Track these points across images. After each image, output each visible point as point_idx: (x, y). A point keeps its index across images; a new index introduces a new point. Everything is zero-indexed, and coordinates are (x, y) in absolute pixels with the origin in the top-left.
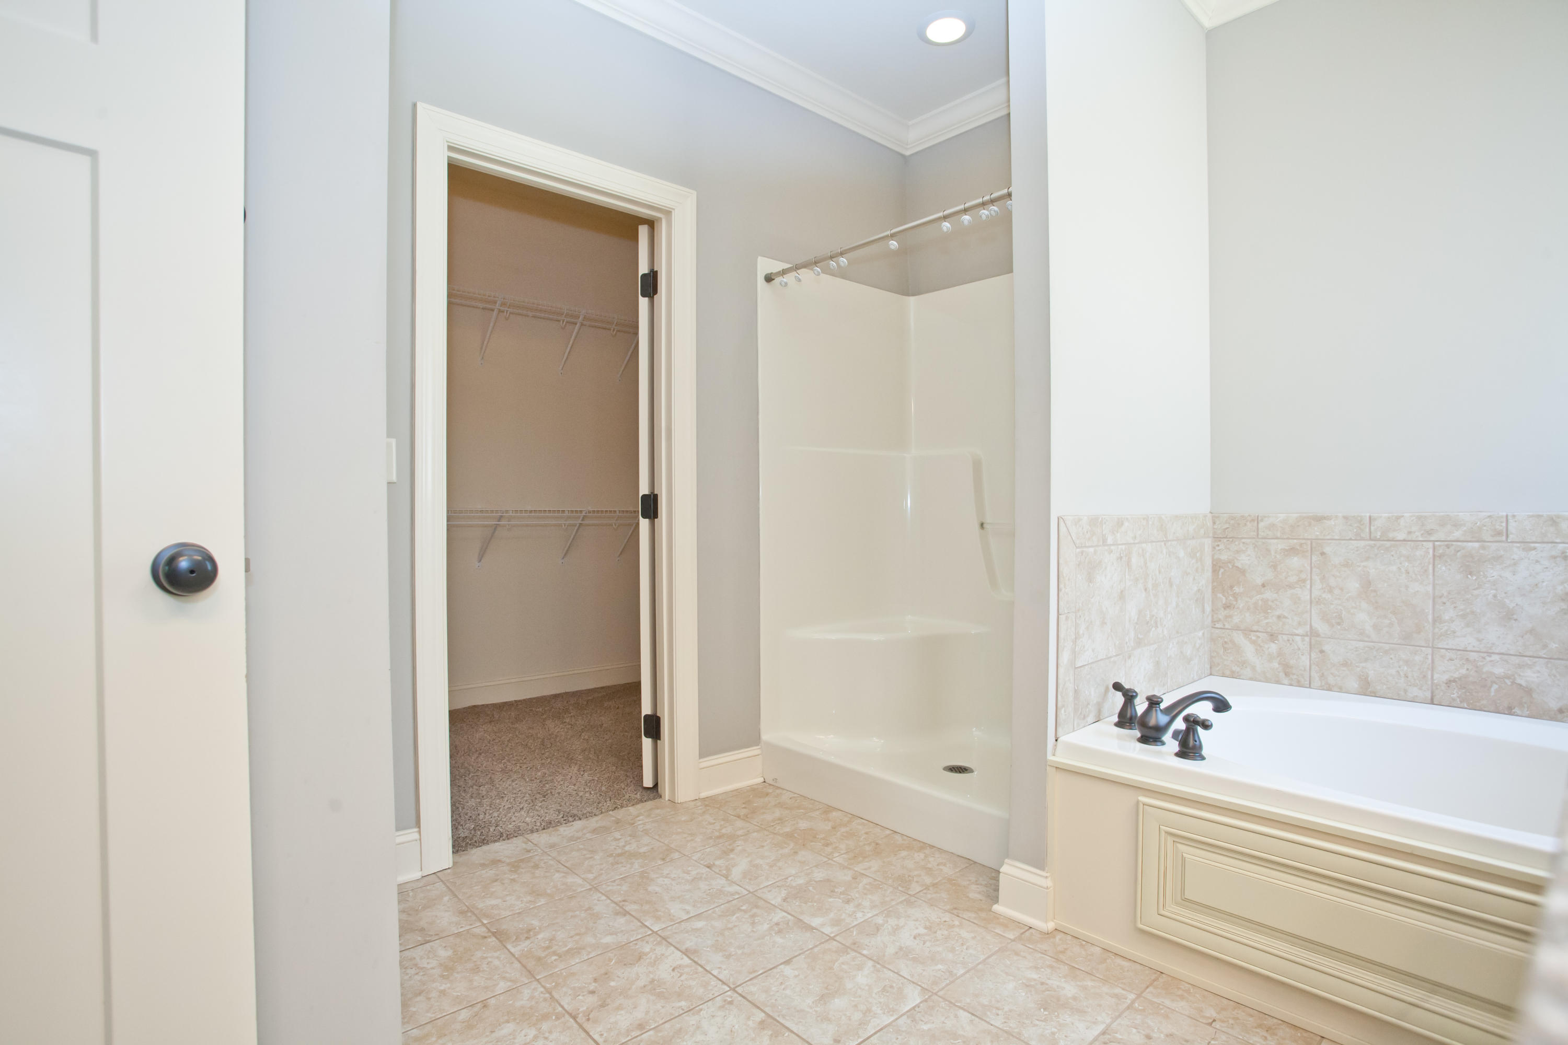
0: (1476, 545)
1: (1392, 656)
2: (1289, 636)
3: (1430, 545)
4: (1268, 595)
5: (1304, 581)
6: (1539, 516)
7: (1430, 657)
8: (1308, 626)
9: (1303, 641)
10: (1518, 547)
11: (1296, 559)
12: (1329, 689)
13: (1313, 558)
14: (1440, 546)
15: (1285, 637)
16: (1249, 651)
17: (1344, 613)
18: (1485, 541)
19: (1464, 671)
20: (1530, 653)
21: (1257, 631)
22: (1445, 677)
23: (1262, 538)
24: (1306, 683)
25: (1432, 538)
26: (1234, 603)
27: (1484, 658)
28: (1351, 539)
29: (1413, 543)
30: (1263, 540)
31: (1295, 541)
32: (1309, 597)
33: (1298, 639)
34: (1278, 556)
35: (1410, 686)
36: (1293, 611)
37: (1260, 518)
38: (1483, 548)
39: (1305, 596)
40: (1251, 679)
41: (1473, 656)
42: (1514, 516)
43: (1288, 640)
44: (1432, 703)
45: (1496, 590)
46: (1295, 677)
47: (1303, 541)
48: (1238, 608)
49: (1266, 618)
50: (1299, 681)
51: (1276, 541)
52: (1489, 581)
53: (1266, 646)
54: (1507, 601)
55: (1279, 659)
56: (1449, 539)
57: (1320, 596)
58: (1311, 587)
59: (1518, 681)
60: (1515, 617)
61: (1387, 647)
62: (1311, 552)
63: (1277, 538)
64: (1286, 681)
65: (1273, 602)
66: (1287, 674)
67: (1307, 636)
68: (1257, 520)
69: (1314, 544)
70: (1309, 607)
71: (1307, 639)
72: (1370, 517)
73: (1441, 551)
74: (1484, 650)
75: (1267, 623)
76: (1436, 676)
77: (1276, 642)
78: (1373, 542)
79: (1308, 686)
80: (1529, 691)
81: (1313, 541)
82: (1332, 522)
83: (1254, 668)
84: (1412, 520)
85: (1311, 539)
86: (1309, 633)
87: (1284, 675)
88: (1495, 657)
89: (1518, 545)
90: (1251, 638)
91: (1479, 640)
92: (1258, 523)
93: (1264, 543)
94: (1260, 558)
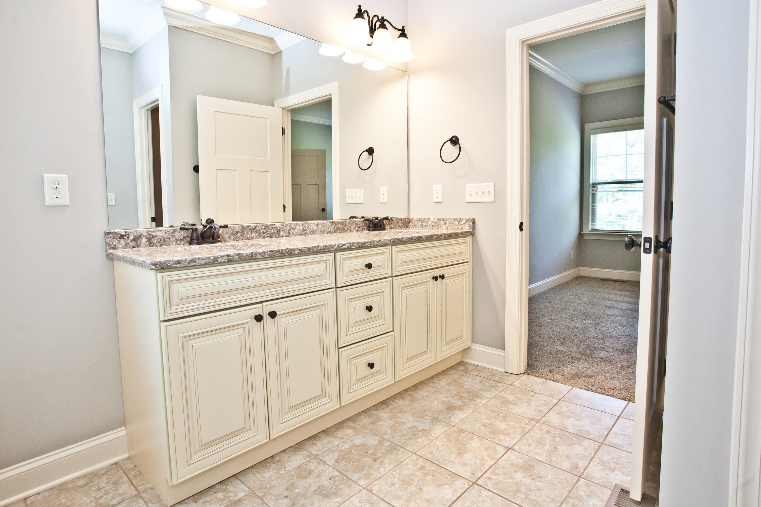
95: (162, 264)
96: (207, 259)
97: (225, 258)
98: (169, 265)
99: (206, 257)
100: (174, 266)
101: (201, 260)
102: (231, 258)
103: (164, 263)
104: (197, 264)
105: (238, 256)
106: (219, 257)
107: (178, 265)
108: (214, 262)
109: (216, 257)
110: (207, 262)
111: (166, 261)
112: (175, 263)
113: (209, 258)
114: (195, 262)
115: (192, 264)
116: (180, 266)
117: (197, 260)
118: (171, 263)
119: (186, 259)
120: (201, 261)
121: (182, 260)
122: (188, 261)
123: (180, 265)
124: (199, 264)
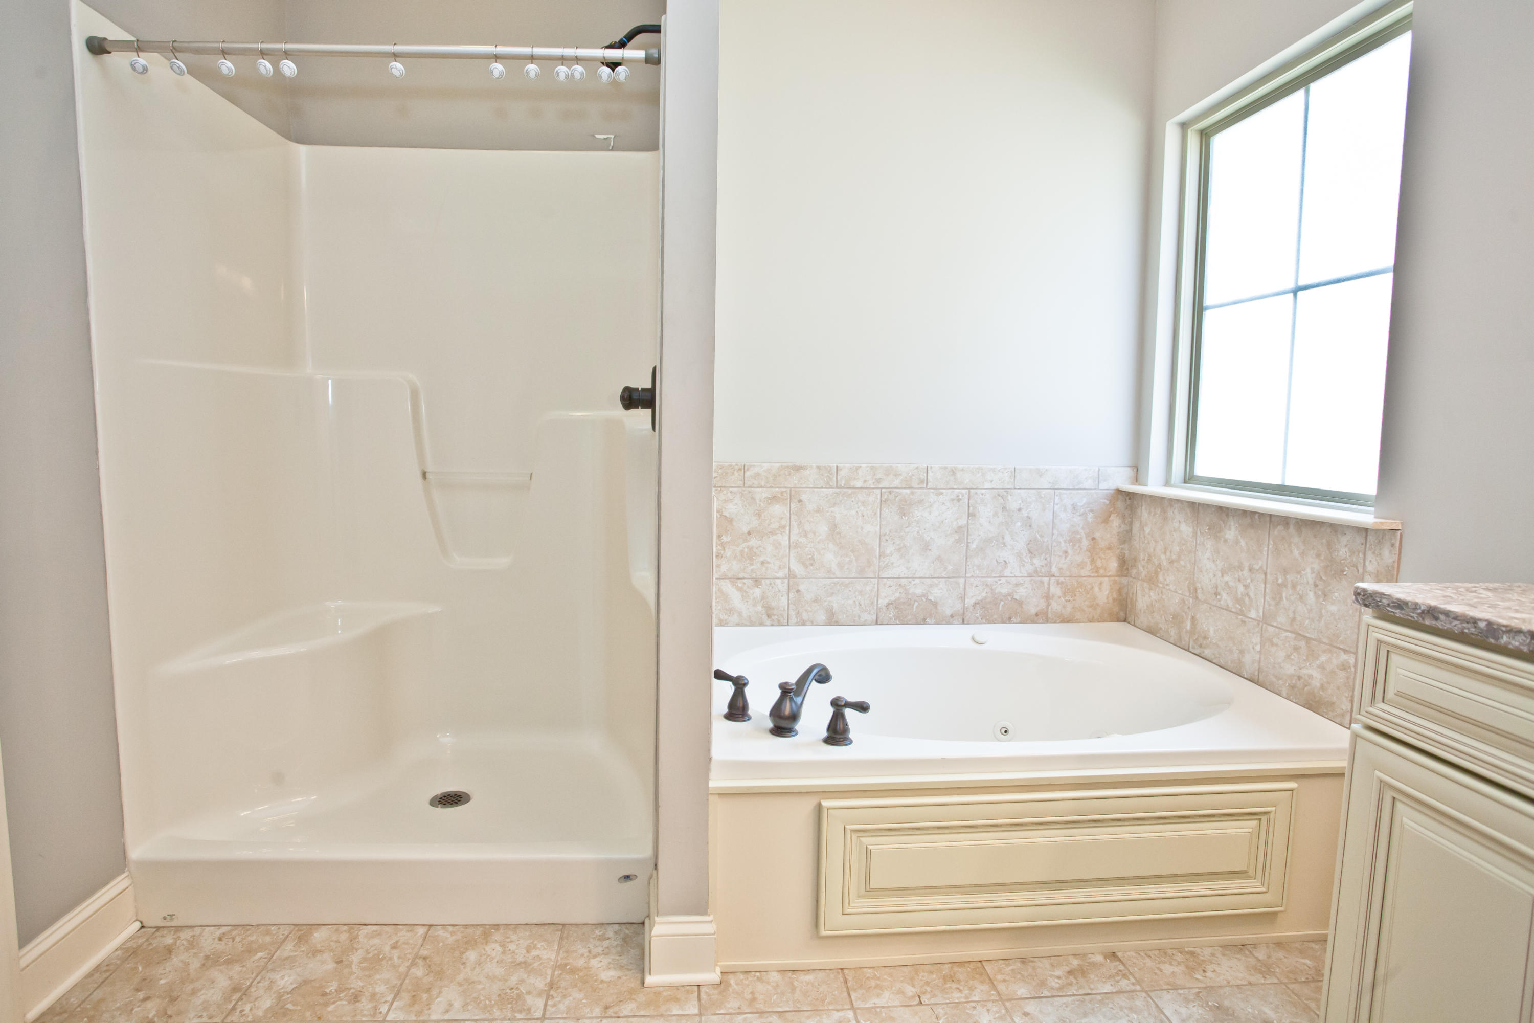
0: (908, 491)
1: (850, 589)
2: (771, 580)
3: (879, 490)
4: (754, 542)
5: (784, 527)
6: (946, 468)
7: (876, 586)
8: (787, 569)
9: (783, 583)
10: (933, 492)
11: (777, 506)
12: (804, 625)
13: (792, 505)
14: (885, 492)
15: (768, 581)
16: (736, 598)
17: (816, 554)
18: (913, 488)
19: (897, 595)
20: (937, 576)
21: (744, 578)
22: (886, 601)
23: (748, 487)
24: (785, 621)
25: (881, 486)
26: (722, 552)
27: (910, 582)
28: (822, 487)
29: (867, 490)
30: (749, 489)
31: (777, 489)
32: (787, 542)
33: (778, 581)
34: (762, 505)
35: (862, 612)
36: (775, 556)
37: (746, 468)
38: (912, 493)
39: (785, 541)
40: (738, 625)
41: (904, 581)
42: (931, 468)
43: (771, 584)
44: (877, 624)
45: (919, 527)
46: (776, 617)
47: (784, 490)
48: (726, 557)
49: (751, 564)
50: (779, 621)
51: (761, 489)
52: (915, 520)
53: (751, 592)
54: (925, 535)
55: (763, 602)
56: (891, 487)
57: (797, 540)
58: (790, 532)
59: (930, 598)
60: (929, 548)
61: (847, 581)
62: (791, 499)
63: (761, 487)
64: (768, 623)
65: (757, 548)
66: (769, 616)
67: (786, 578)
68: (744, 469)
69: (793, 493)
70: (788, 551)
71: (786, 581)
72: (837, 467)
73: (886, 497)
74: (911, 576)
75: (752, 570)
76: (880, 601)
77: (760, 586)
78: (838, 490)
79: (786, 624)
80: (935, 604)
81: (792, 489)
82: (808, 472)
83: (740, 614)
84: (867, 471)
85: (791, 488)
86: (787, 576)
87: (767, 617)
88: (917, 581)
89: (933, 490)
90: (738, 585)
91: (908, 568)
92: (744, 472)
93: (749, 492)
94: (746, 506)
95: (1368, 598)
96: (1467, 623)
97: (1521, 638)
98: (1380, 603)
100: (1389, 611)
101: (1451, 619)
103: (1372, 597)
104: (1439, 624)
106: (1504, 629)
107: (1398, 611)
108: (1488, 638)
109: (1495, 627)
110: (1466, 631)
111: (1376, 593)
112: (1392, 605)
113: (1474, 621)
114: (1437, 619)
115: (1428, 622)
116: (1402, 616)
117: (1442, 617)
118: (1385, 601)
119: (1416, 604)
120: (1451, 623)
121: (1406, 603)
122: (1419, 611)
123: (1400, 613)
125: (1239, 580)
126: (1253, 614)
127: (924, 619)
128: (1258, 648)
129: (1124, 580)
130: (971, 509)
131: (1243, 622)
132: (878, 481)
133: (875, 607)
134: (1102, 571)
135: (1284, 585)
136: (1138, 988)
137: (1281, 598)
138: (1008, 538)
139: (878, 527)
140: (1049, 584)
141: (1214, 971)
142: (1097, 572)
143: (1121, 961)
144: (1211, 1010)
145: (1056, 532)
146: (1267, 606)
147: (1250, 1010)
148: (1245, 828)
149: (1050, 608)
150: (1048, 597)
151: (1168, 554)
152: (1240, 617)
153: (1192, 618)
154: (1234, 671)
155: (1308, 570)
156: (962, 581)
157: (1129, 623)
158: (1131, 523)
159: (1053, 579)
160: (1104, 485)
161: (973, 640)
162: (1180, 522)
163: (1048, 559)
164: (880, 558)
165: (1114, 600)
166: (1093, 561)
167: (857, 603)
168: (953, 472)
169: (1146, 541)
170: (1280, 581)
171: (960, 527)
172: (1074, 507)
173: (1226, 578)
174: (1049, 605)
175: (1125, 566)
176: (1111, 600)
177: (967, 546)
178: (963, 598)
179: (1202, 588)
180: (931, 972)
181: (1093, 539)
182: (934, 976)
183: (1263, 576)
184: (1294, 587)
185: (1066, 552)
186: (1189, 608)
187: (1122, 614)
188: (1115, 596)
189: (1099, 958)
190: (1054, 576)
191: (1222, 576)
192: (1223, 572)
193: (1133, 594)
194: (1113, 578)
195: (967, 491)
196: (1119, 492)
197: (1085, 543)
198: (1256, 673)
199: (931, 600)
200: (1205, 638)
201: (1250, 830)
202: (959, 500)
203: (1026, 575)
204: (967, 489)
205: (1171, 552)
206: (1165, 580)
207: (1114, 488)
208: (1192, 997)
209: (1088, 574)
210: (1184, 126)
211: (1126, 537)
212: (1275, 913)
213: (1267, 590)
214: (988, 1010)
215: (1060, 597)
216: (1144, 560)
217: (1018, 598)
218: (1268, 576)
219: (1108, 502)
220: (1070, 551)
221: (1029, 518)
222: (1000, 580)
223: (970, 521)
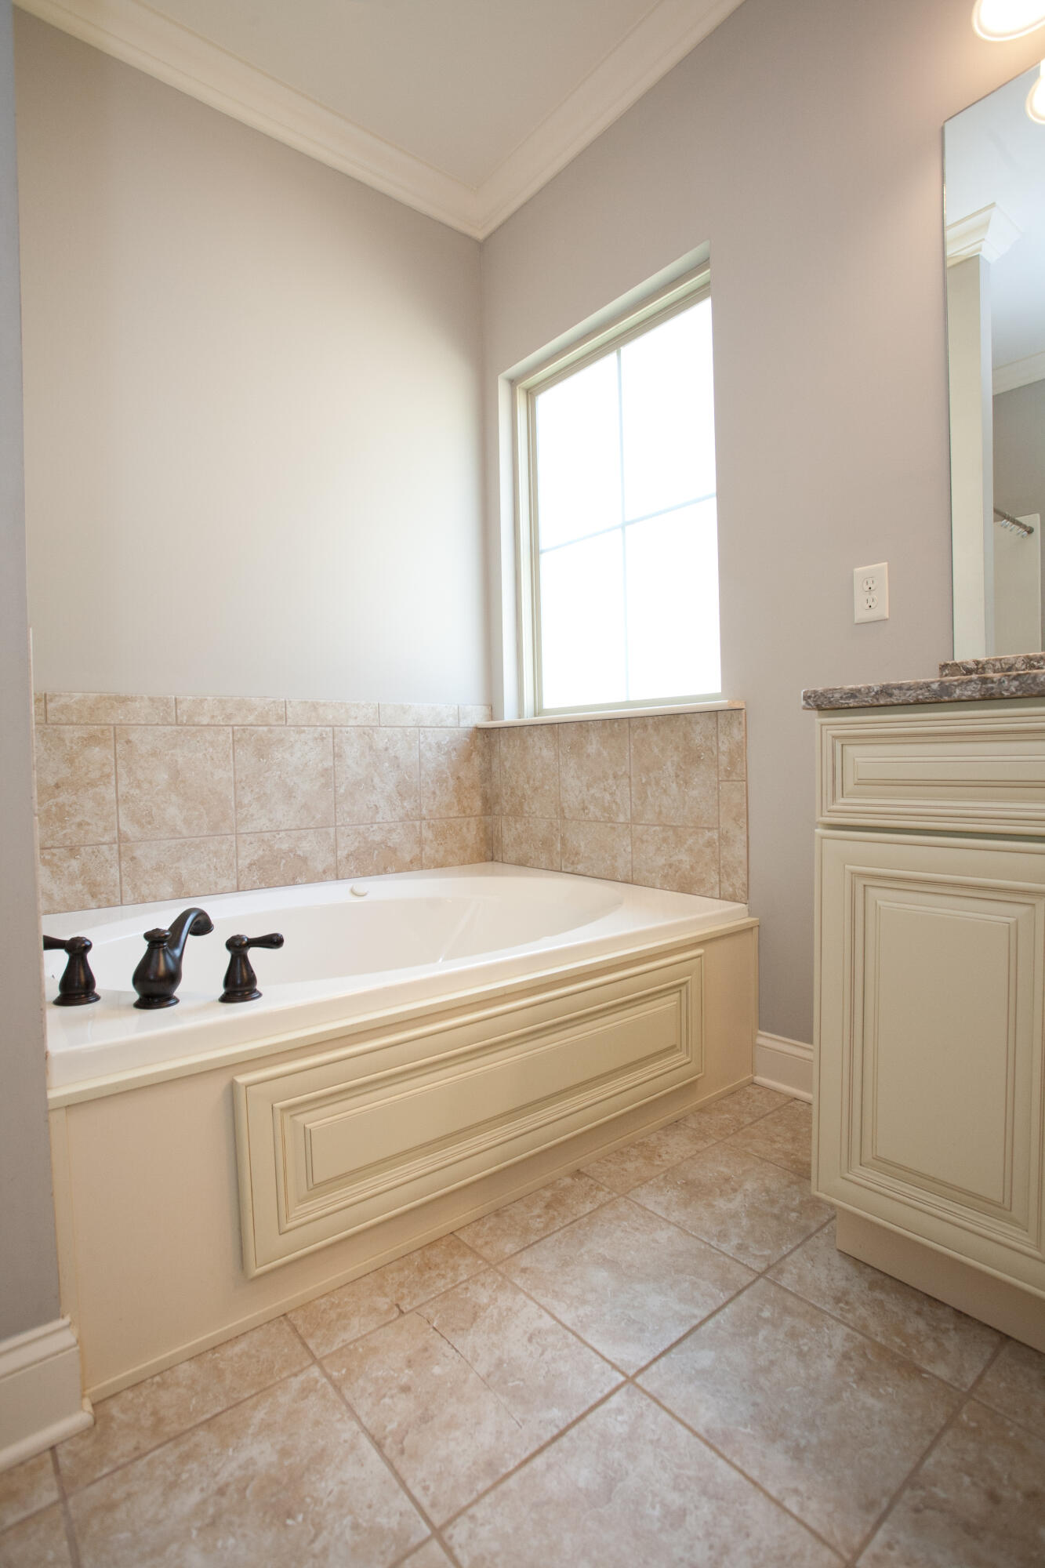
0: (265, 729)
1: (203, 850)
2: (94, 847)
3: (230, 729)
4: (64, 797)
5: (108, 776)
6: (306, 702)
7: (234, 844)
8: (116, 831)
9: (111, 849)
10: (293, 731)
11: (97, 749)
12: (144, 902)
13: (118, 747)
14: (238, 730)
15: (88, 849)
16: (41, 875)
17: (154, 808)
18: (271, 726)
19: (261, 853)
20: (304, 827)
21: (52, 847)
22: (248, 861)
23: (53, 724)
24: (117, 900)
25: (231, 723)
27: (275, 837)
28: (157, 724)
29: (215, 728)
30: (55, 727)
31: (96, 727)
32: (115, 795)
33: (104, 847)
34: (75, 747)
35: (219, 878)
36: (97, 814)
37: (48, 698)
38: (270, 731)
39: (110, 794)
41: (266, 836)
42: (290, 702)
43: (93, 852)
44: (238, 891)
45: (281, 771)
46: (104, 895)
47: (106, 727)
49: (63, 828)
50: (108, 900)
51: (71, 727)
52: (275, 763)
53: (65, 865)
54: (288, 780)
55: (83, 877)
56: (244, 723)
57: (128, 793)
58: (117, 783)
59: (299, 853)
60: (294, 794)
61: (198, 840)
62: (115, 740)
63: (72, 724)
64: (93, 904)
65: (70, 805)
66: (93, 895)
67: (115, 843)
68: (45, 699)
69: (117, 730)
70: (115, 808)
71: (115, 846)
72: (176, 699)
73: (239, 736)
74: (275, 829)
75: (65, 835)
76: (240, 862)
77: (77, 856)
78: (180, 727)
79: (120, 903)
80: (305, 860)
81: (117, 727)
82: (137, 704)
83: (49, 897)
84: (215, 704)
85: (115, 725)
86: (117, 840)
87: (90, 898)
88: (282, 834)
89: (293, 728)
90: (43, 858)
91: (271, 820)
92: (46, 703)
93: (55, 730)
94: (50, 750)
95: (819, 697)
96: (921, 689)
98: (832, 699)
99: (918, 683)
100: (842, 703)
101: (904, 691)
102: (992, 688)
103: (823, 695)
104: (893, 699)
105: (1016, 683)
106: (956, 683)
107: (852, 701)
108: (941, 697)
109: (947, 684)
110: (921, 697)
111: (826, 691)
112: (844, 696)
113: (927, 686)
114: (891, 695)
115: (882, 701)
116: (856, 704)
117: (896, 692)
118: (837, 696)
119: (869, 688)
120: (905, 694)
121: (859, 690)
122: (873, 693)
123: (855, 702)
124: (900, 701)
125: (605, 790)
126: (622, 819)
127: (294, 879)
128: (629, 849)
129: (489, 819)
130: (336, 749)
131: (613, 828)
132: (229, 717)
133: (235, 870)
134: (468, 811)
135: (648, 783)
136: (615, 1195)
137: (647, 797)
138: (376, 780)
139: (232, 772)
140: (421, 826)
141: (667, 1153)
142: (464, 812)
143: (586, 1175)
144: (682, 1189)
145: (423, 773)
146: (633, 807)
147: (711, 1175)
148: (669, 1003)
149: (423, 853)
150: (420, 842)
151: (531, 782)
152: (609, 825)
153: (562, 838)
154: (608, 878)
155: (669, 764)
156: (332, 830)
157: (496, 861)
158: (490, 762)
159: (424, 823)
160: (462, 724)
161: (353, 892)
162: (541, 749)
163: (418, 801)
164: (236, 810)
165: (481, 839)
166: (459, 801)
167: (212, 867)
168: (314, 707)
169: (507, 776)
170: (644, 781)
171: (326, 770)
172: (439, 745)
173: (592, 791)
174: (422, 850)
175: (489, 804)
176: (478, 838)
177: (335, 791)
178: (334, 850)
179: (569, 807)
180: (401, 1269)
181: (458, 778)
182: (406, 1272)
183: (628, 780)
184: (657, 783)
185: (434, 793)
186: (557, 830)
187: (489, 854)
188: (482, 836)
189: (568, 1181)
190: (425, 819)
191: (588, 790)
192: (589, 786)
193: (498, 831)
194: (477, 818)
195: (331, 728)
196: (478, 729)
197: (451, 782)
198: (630, 874)
199: (299, 856)
200: (577, 854)
201: (675, 1003)
202: (323, 739)
203: (398, 820)
204: (330, 726)
205: (534, 780)
206: (530, 808)
207: (472, 725)
208: (662, 1184)
209: (455, 815)
210: (513, 382)
211: (487, 775)
212: (696, 1081)
213: (633, 792)
214: (483, 1285)
215: (432, 841)
216: (506, 794)
217: (392, 846)
218: (632, 779)
219: (468, 740)
220: (438, 792)
221: (396, 758)
222: (372, 827)
223: (336, 763)
